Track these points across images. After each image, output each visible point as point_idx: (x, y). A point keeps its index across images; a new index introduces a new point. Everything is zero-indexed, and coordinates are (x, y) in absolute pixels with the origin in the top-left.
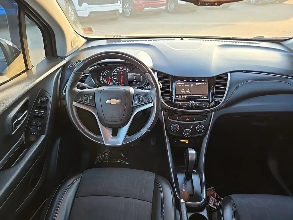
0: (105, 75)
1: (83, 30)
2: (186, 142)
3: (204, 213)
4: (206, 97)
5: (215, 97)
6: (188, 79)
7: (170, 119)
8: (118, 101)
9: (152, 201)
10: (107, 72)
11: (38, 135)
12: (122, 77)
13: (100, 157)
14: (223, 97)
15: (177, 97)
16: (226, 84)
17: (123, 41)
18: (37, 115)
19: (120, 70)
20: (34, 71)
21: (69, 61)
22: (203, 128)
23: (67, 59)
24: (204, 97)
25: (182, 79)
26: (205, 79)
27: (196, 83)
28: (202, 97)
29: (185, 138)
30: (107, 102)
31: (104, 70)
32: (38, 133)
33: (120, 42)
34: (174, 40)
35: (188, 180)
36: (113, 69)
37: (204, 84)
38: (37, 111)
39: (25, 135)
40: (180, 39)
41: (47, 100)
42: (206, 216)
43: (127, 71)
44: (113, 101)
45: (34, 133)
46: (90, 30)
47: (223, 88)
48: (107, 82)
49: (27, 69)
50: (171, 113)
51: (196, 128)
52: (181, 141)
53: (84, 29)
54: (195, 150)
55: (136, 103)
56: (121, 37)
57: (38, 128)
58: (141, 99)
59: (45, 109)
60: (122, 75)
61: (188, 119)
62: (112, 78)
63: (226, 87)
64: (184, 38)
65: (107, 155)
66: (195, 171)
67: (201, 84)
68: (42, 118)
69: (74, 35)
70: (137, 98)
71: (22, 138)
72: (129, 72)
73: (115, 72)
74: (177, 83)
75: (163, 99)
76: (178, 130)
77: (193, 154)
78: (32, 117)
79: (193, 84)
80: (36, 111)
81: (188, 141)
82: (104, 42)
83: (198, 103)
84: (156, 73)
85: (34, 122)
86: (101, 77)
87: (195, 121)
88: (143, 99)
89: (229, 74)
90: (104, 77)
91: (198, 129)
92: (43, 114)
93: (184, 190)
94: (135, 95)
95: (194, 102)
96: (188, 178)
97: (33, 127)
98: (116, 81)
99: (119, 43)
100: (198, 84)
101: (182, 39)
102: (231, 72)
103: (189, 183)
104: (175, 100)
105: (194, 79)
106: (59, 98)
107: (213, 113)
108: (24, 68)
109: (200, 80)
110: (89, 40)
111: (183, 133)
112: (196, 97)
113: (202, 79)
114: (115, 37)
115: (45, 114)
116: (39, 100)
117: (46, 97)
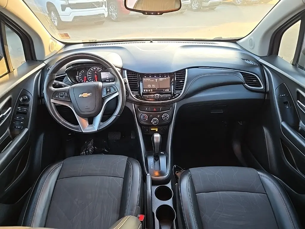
0: (80, 75)
1: (60, 36)
2: (156, 130)
3: (169, 185)
4: (169, 90)
5: (176, 90)
6: (153, 75)
7: (139, 111)
8: (89, 94)
9: (123, 177)
10: (82, 72)
11: (22, 128)
12: (96, 76)
13: (84, 153)
14: (182, 89)
15: (144, 91)
16: (184, 78)
17: (98, 45)
18: (20, 111)
19: (94, 70)
20: (15, 73)
21: (48, 64)
22: (168, 116)
23: (46, 62)
24: (167, 90)
25: (148, 75)
26: (167, 75)
27: (160, 79)
28: (165, 90)
29: (153, 126)
30: (80, 96)
31: (79, 70)
32: (22, 127)
33: (96, 45)
34: (145, 42)
35: (156, 161)
36: (87, 69)
37: (166, 79)
38: (20, 108)
39: (10, 129)
40: (150, 41)
41: (29, 98)
42: (170, 188)
43: (100, 70)
44: (85, 95)
45: (18, 127)
46: (67, 35)
47: (182, 81)
48: (83, 81)
49: (9, 72)
50: (141, 105)
51: (162, 116)
52: (151, 129)
53: (61, 34)
54: (160, 134)
55: (104, 94)
56: (97, 41)
57: (22, 122)
58: (108, 90)
59: (28, 106)
60: (96, 74)
61: (155, 110)
62: (87, 77)
63: (184, 80)
64: (153, 40)
65: (91, 151)
66: (163, 153)
67: (164, 79)
68: (25, 113)
69: (51, 41)
70: (105, 90)
71: (7, 131)
72: (102, 71)
73: (89, 72)
74: (144, 79)
75: (133, 93)
76: (147, 119)
77: (157, 138)
78: (16, 113)
79: (157, 79)
80: (18, 108)
81: (157, 129)
82: (81, 46)
83: (162, 96)
84: (126, 71)
85: (18, 118)
86: (78, 77)
87: (161, 111)
88: (110, 90)
89: (187, 70)
90: (80, 77)
91: (164, 118)
92: (25, 110)
93: (152, 168)
94: (103, 87)
95: (158, 95)
96: (157, 159)
97: (17, 122)
98: (91, 80)
99: (94, 46)
100: (161, 79)
101: (151, 42)
102: (188, 68)
103: (157, 163)
104: (143, 94)
105: (158, 75)
106: (40, 96)
107: (176, 103)
108: (7, 71)
109: (163, 75)
110: (67, 45)
111: (152, 122)
112: (160, 91)
113: (165, 74)
114: (91, 42)
115: (27, 110)
116: (22, 99)
117: (28, 96)
